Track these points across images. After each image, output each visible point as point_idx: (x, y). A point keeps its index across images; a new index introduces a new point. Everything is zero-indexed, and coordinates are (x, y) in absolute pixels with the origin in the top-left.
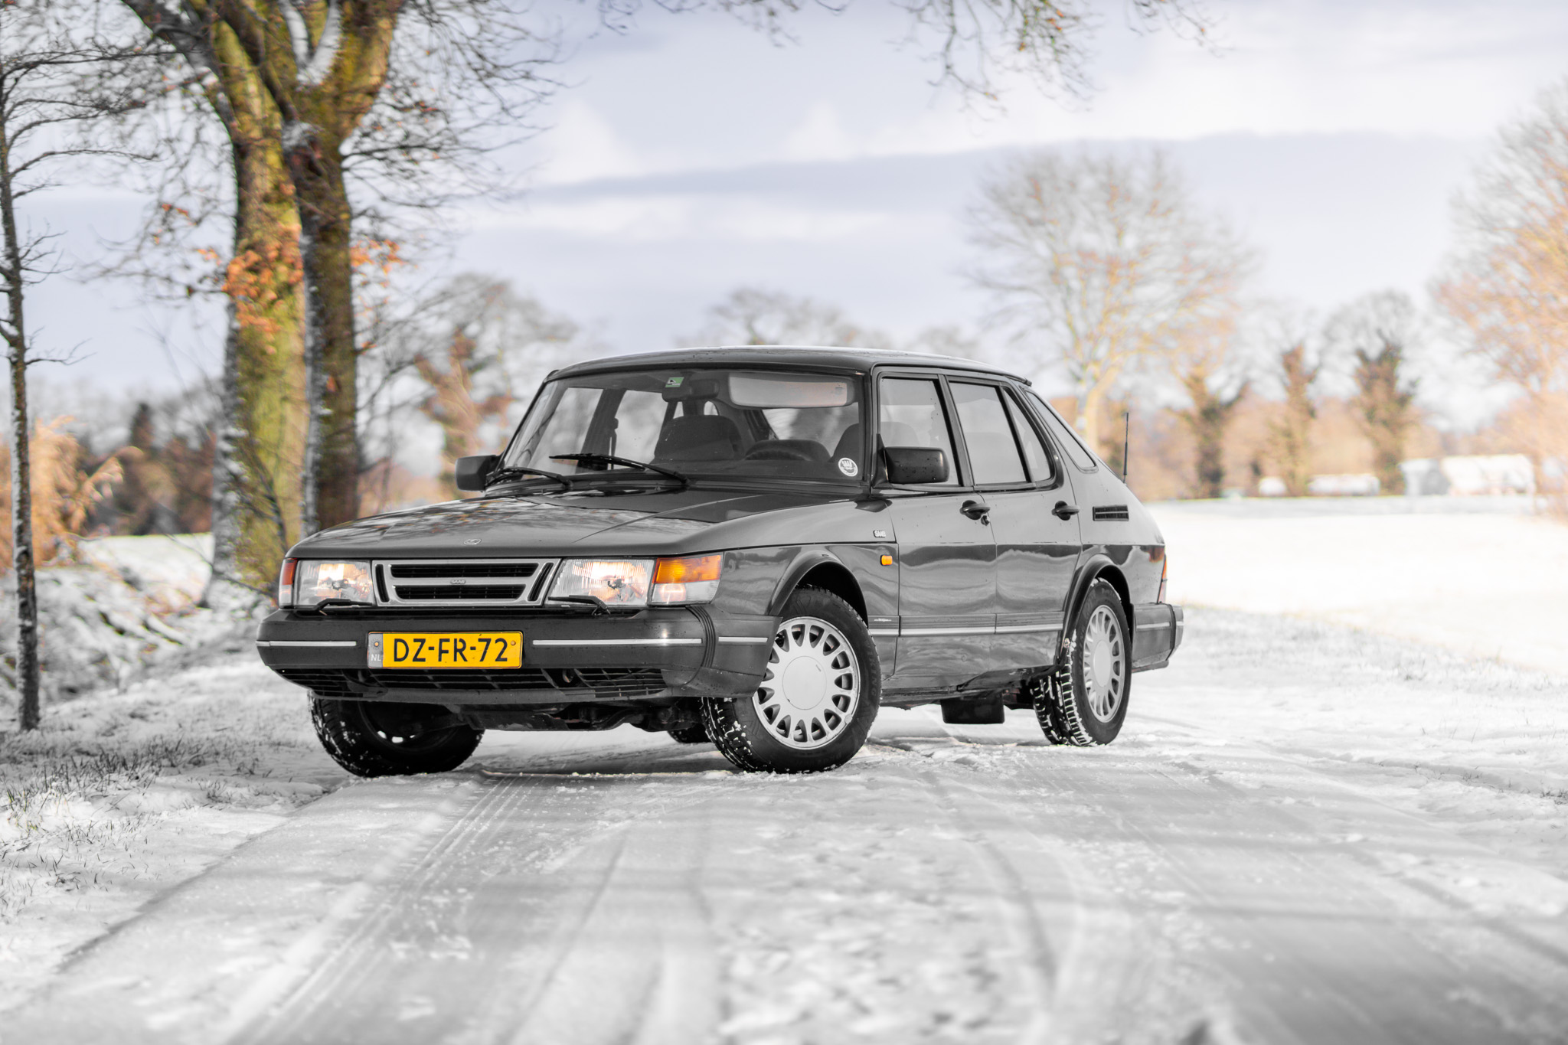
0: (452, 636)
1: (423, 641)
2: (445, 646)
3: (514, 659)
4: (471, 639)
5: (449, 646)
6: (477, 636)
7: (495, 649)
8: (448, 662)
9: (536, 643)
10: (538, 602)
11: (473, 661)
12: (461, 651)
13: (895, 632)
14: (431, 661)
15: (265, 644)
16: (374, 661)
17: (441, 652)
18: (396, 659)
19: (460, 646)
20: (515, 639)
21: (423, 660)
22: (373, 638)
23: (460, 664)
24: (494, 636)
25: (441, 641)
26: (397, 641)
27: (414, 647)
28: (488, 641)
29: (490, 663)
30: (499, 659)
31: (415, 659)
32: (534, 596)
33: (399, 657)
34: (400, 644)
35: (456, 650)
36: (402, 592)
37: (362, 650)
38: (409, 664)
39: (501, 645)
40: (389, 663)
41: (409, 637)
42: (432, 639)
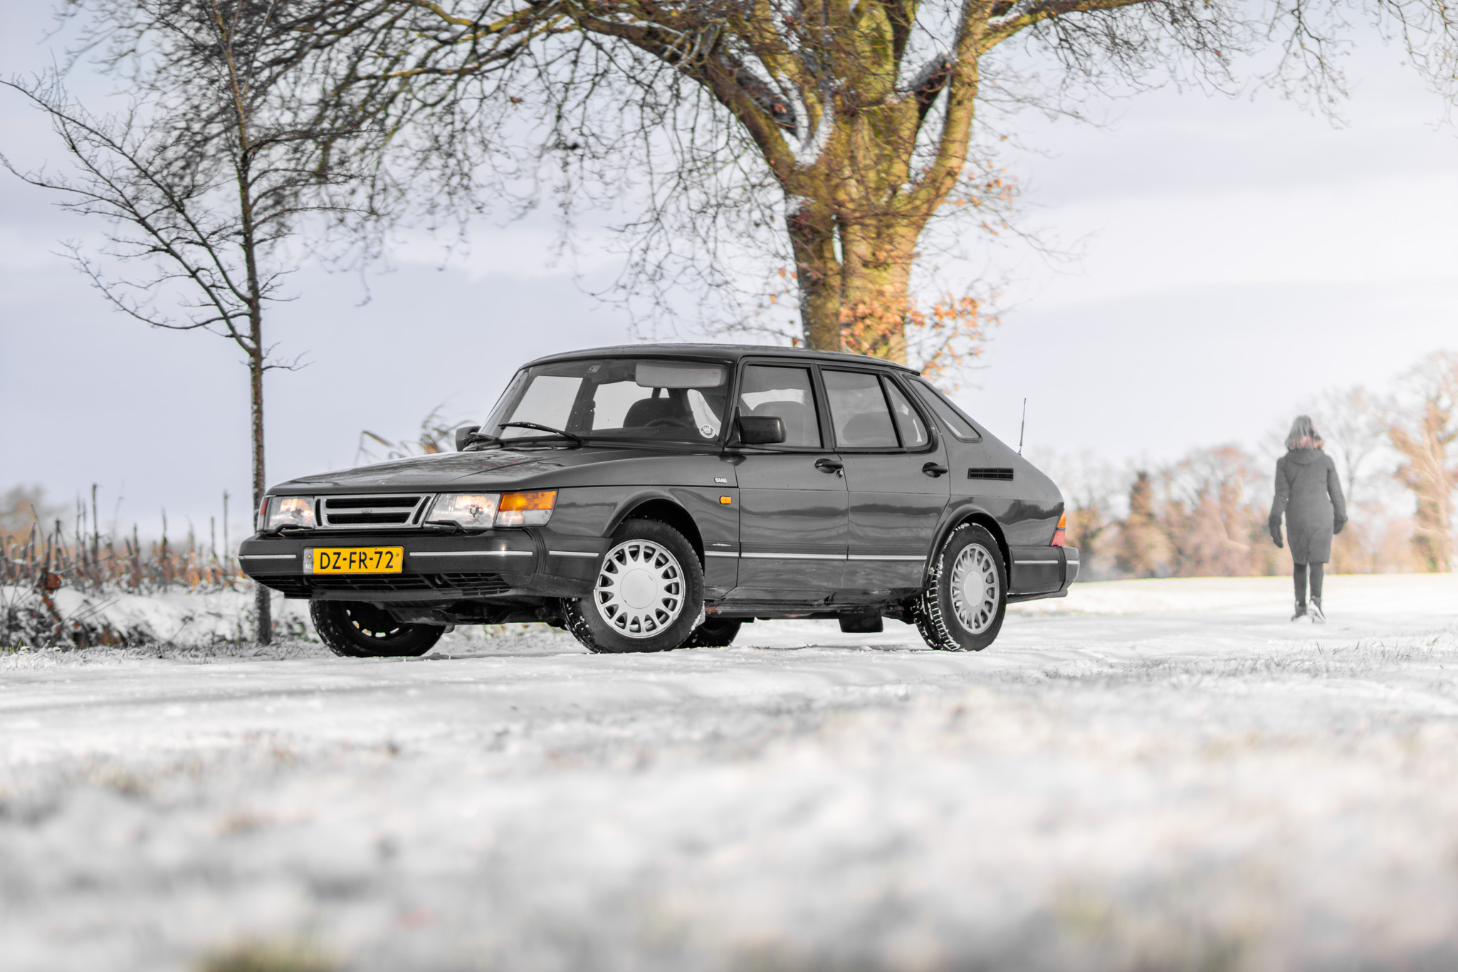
0: (358, 550)
1: (339, 554)
2: (354, 557)
3: (397, 568)
4: (370, 552)
5: (355, 558)
6: (374, 550)
7: (386, 558)
8: (355, 569)
9: (412, 554)
10: (418, 525)
11: (371, 568)
12: (363, 561)
13: (736, 555)
14: (345, 569)
15: (242, 558)
16: (308, 569)
17: (352, 561)
18: (322, 568)
19: (363, 557)
20: (398, 551)
21: (339, 568)
22: (307, 552)
23: (363, 571)
24: (384, 550)
25: (351, 553)
26: (323, 554)
27: (333, 558)
28: (381, 553)
29: (382, 569)
30: (388, 566)
31: (334, 567)
32: (416, 521)
33: (324, 565)
34: (324, 556)
35: (361, 560)
36: (332, 519)
37: (300, 560)
38: (330, 571)
39: (389, 555)
40: (317, 570)
41: (330, 551)
42: (346, 552)
